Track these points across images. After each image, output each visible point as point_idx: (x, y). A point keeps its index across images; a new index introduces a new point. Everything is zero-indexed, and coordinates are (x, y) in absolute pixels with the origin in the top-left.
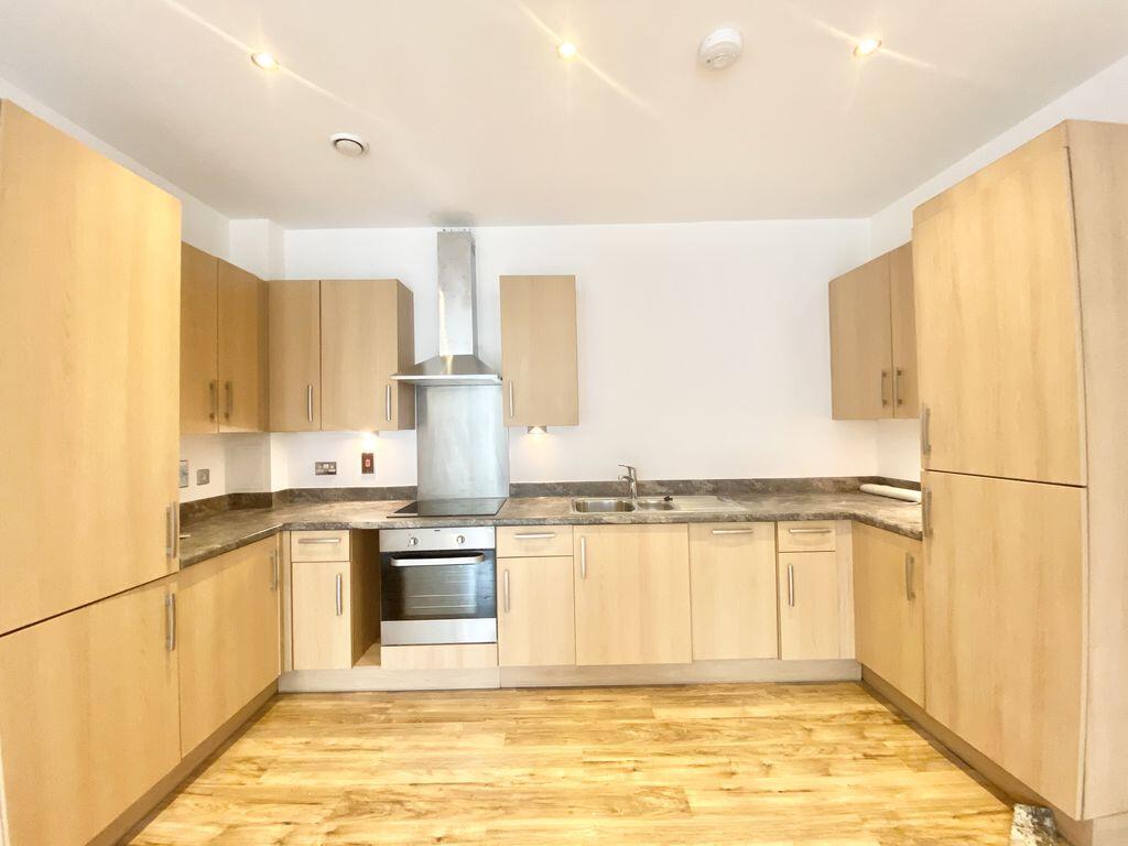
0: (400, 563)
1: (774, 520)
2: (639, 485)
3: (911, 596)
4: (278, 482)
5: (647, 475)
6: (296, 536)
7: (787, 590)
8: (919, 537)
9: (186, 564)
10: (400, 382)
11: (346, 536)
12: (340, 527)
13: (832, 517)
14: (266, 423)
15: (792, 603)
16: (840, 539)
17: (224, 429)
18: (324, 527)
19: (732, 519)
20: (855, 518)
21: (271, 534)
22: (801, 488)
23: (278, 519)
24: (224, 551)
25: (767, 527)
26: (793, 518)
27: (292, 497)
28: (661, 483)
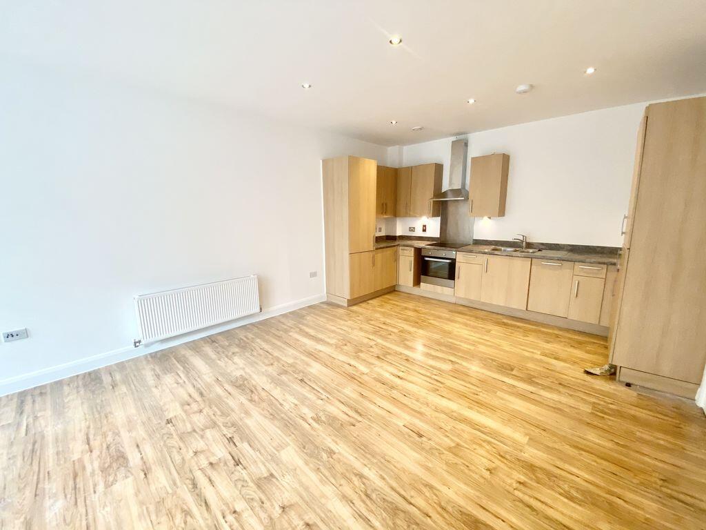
0: (427, 259)
1: (573, 261)
2: (528, 244)
4: (399, 233)
6: (401, 248)
9: (377, 249)
10: (434, 201)
11: (413, 249)
12: (411, 246)
13: (604, 263)
14: (396, 214)
15: (576, 296)
17: (385, 217)
18: (407, 246)
19: (551, 258)
21: (394, 246)
23: (397, 243)
24: (384, 248)
25: (571, 263)
26: (582, 262)
27: (402, 238)
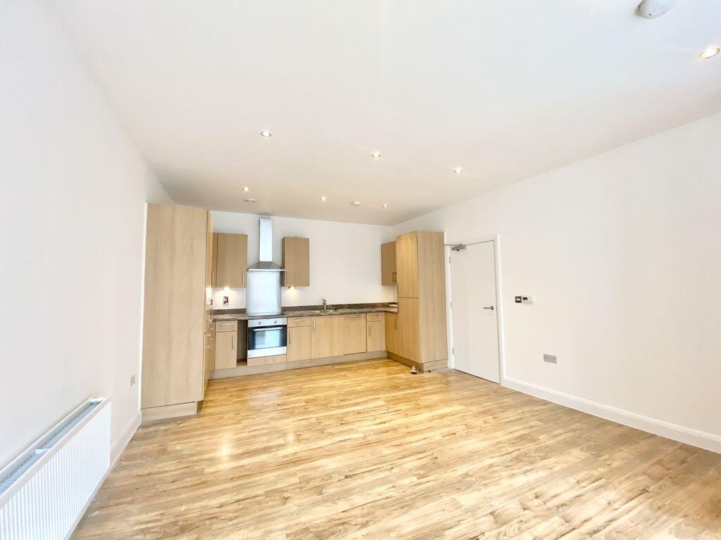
0: (256, 330)
1: (366, 313)
2: (327, 306)
3: (396, 328)
5: (329, 303)
6: (218, 323)
7: (368, 331)
8: (397, 313)
11: (236, 322)
12: (234, 320)
13: (380, 311)
15: (370, 335)
16: (381, 317)
18: (228, 320)
19: (355, 313)
20: (385, 311)
22: (373, 306)
25: (364, 315)
26: (370, 312)
28: (333, 306)
